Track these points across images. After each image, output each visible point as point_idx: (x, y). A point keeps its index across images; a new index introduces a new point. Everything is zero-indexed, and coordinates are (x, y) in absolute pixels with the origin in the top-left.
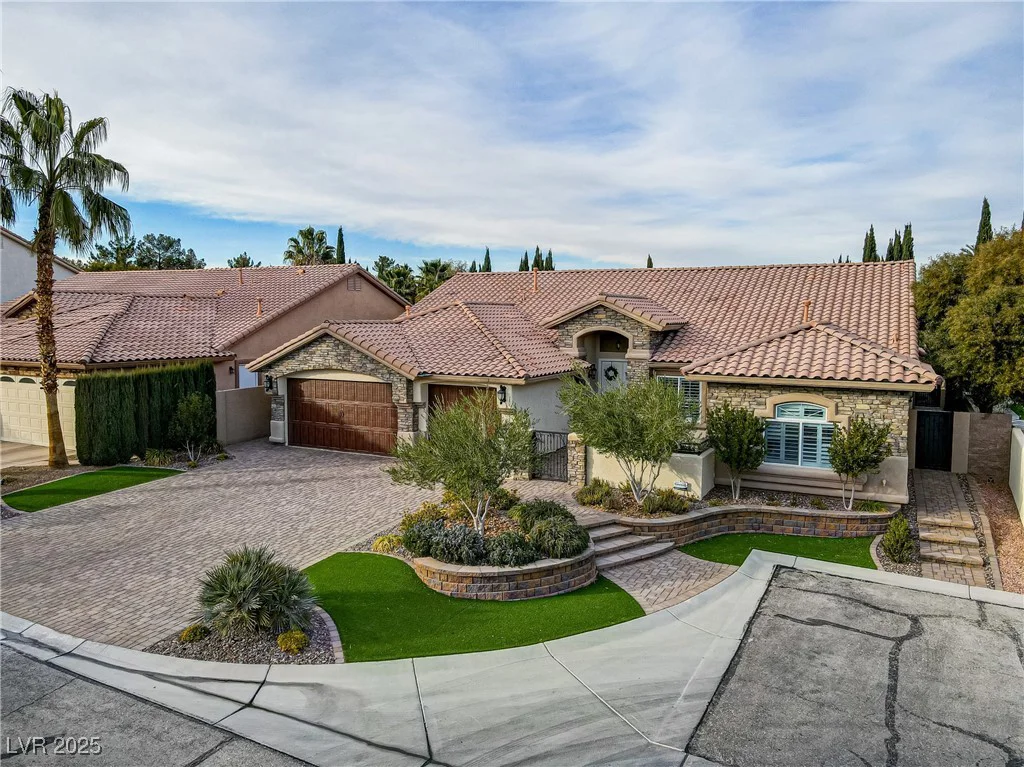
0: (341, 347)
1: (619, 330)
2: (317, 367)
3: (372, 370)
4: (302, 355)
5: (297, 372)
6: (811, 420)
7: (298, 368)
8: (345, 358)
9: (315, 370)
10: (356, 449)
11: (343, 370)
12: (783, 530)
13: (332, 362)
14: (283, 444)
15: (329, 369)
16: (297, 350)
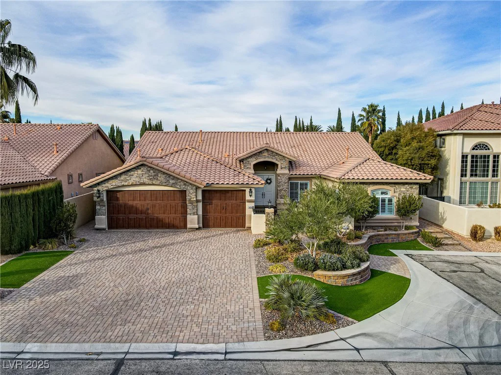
0: (151, 171)
1: (274, 161)
2: (134, 183)
3: (173, 183)
4: (123, 177)
5: (119, 187)
6: (384, 196)
7: (120, 184)
8: (155, 177)
9: (132, 185)
10: (158, 227)
11: (153, 184)
12: (387, 241)
13: (146, 181)
14: (104, 229)
15: (144, 184)
16: (121, 174)
